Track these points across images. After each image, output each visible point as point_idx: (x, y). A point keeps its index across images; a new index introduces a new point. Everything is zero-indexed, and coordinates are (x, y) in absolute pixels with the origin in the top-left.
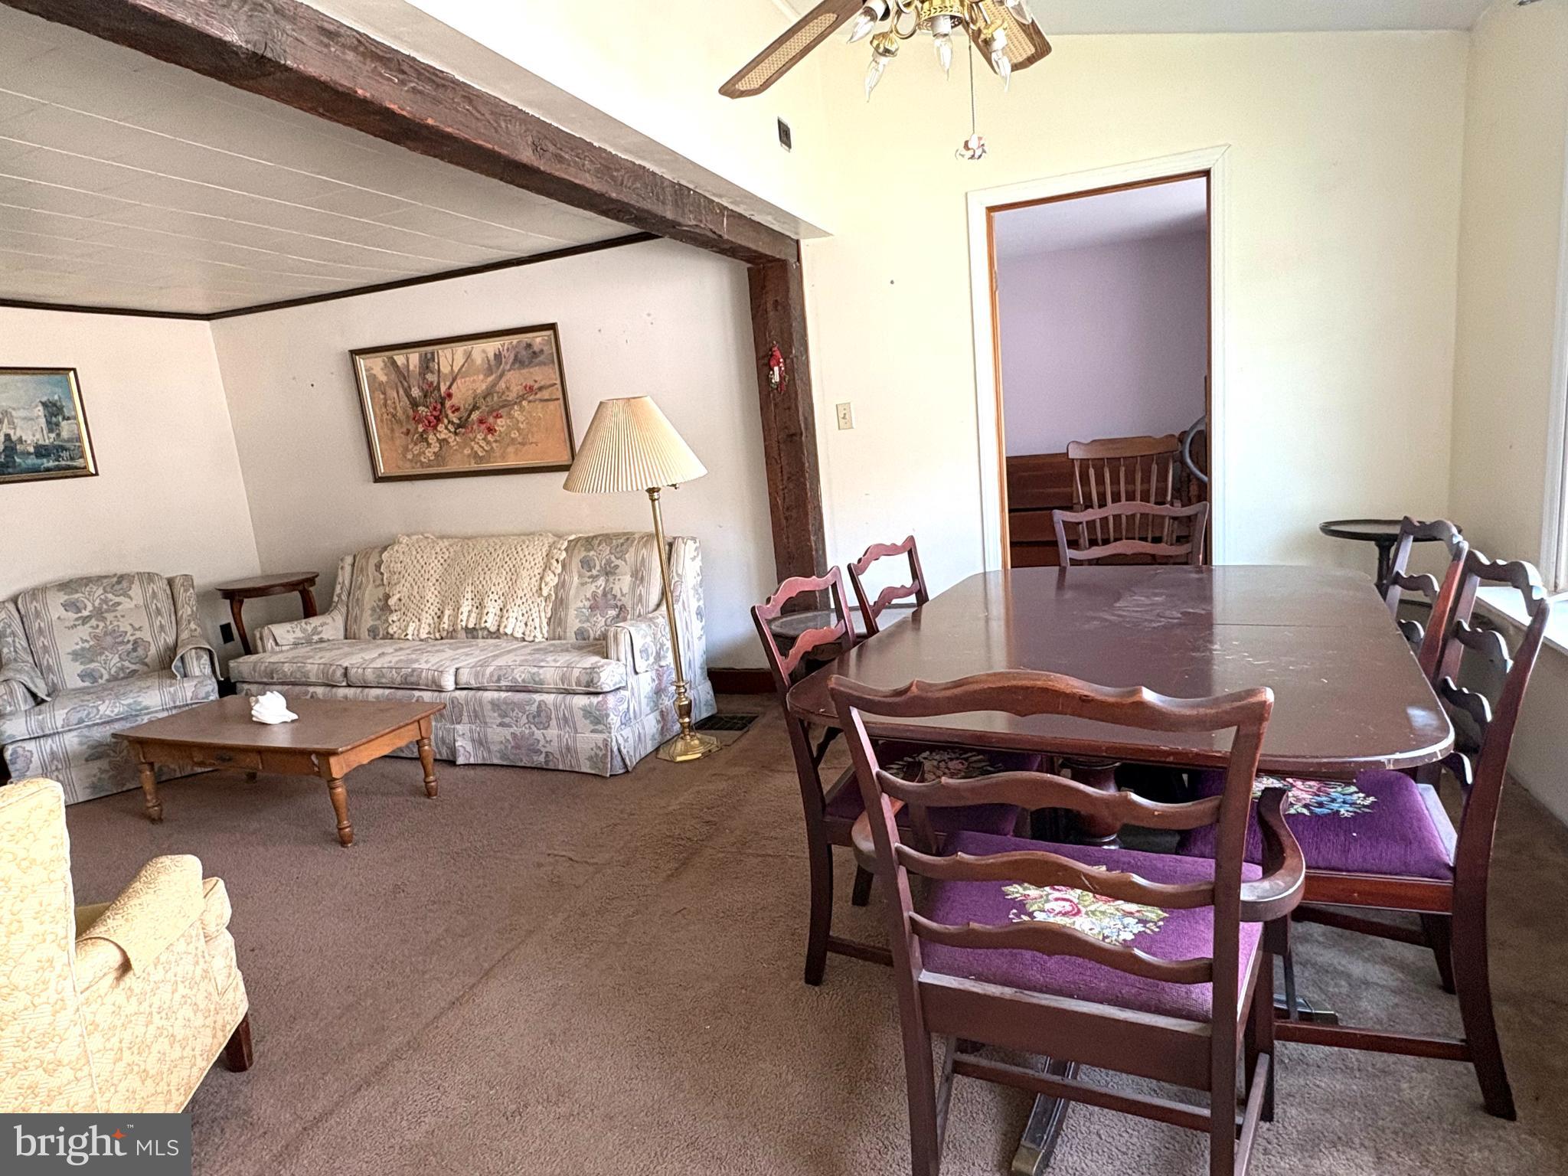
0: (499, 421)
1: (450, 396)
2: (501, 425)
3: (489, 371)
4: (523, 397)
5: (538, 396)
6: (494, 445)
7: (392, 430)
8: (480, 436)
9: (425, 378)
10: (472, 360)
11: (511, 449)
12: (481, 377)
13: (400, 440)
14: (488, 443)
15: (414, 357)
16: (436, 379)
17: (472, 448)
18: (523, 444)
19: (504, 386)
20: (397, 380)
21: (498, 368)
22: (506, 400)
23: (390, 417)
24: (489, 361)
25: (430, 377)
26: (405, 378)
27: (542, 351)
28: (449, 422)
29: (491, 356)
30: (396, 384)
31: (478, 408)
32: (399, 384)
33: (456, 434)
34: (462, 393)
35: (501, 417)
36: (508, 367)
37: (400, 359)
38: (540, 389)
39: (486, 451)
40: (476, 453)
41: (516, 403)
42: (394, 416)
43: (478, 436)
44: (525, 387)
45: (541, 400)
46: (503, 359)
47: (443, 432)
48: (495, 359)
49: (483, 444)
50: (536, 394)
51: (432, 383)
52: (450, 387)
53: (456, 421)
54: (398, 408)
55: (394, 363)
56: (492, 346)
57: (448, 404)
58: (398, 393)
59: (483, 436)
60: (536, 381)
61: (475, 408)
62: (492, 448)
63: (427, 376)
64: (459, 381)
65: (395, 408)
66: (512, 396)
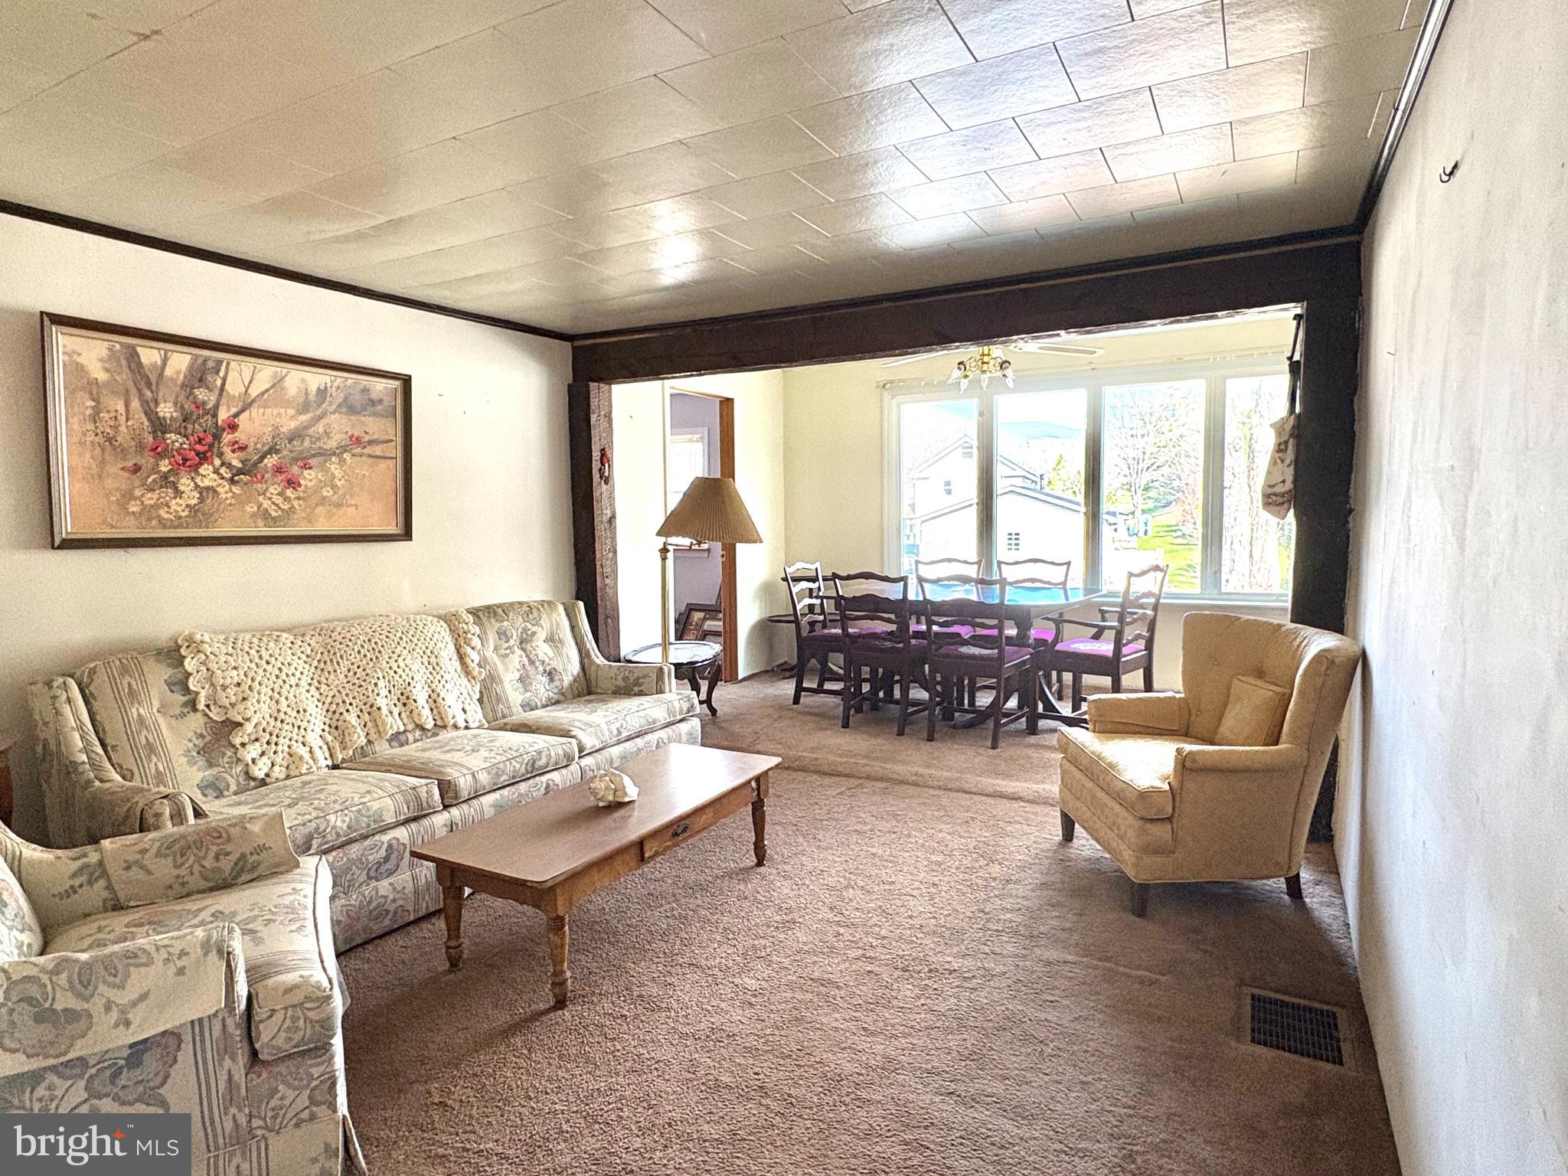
0: (306, 473)
1: (233, 427)
2: (309, 478)
3: (305, 408)
4: (345, 449)
5: (366, 451)
6: (295, 503)
7: (103, 463)
8: (273, 490)
9: (191, 393)
10: (283, 389)
11: (320, 510)
12: (291, 412)
13: (116, 478)
14: (287, 499)
15: (180, 361)
16: (213, 399)
17: (260, 506)
18: (339, 506)
19: (321, 430)
20: (130, 384)
21: (319, 406)
22: (320, 448)
23: (100, 439)
24: (307, 394)
25: (201, 394)
26: (149, 384)
27: (381, 401)
28: (223, 464)
29: (313, 389)
30: (127, 391)
31: (277, 452)
32: (133, 391)
33: (232, 481)
34: (254, 426)
35: (310, 468)
36: (333, 407)
37: (149, 354)
38: (370, 442)
39: (283, 510)
40: (266, 510)
41: (334, 454)
42: (110, 440)
43: (271, 489)
44: (351, 437)
45: (370, 456)
46: (328, 399)
47: (207, 475)
48: (317, 395)
49: (279, 500)
50: (365, 447)
51: (204, 403)
52: (236, 415)
53: (236, 463)
54: (123, 429)
55: (133, 356)
56: (316, 379)
57: (227, 437)
58: (127, 406)
59: (280, 490)
60: (366, 433)
61: (273, 450)
62: (293, 507)
63: (196, 392)
64: (254, 410)
65: (116, 428)
66: (332, 444)
